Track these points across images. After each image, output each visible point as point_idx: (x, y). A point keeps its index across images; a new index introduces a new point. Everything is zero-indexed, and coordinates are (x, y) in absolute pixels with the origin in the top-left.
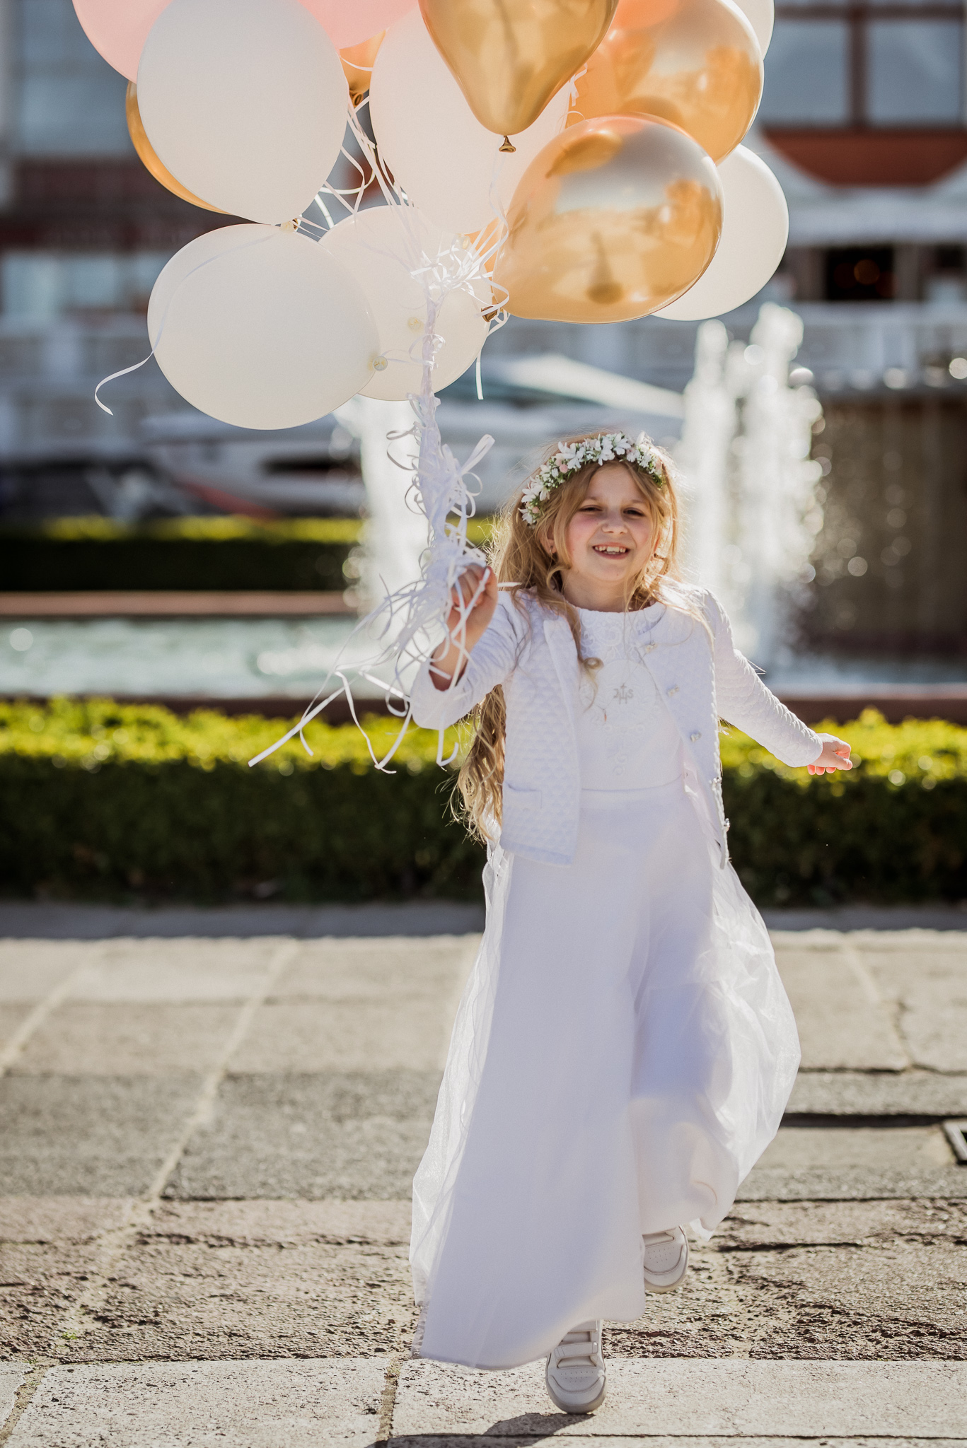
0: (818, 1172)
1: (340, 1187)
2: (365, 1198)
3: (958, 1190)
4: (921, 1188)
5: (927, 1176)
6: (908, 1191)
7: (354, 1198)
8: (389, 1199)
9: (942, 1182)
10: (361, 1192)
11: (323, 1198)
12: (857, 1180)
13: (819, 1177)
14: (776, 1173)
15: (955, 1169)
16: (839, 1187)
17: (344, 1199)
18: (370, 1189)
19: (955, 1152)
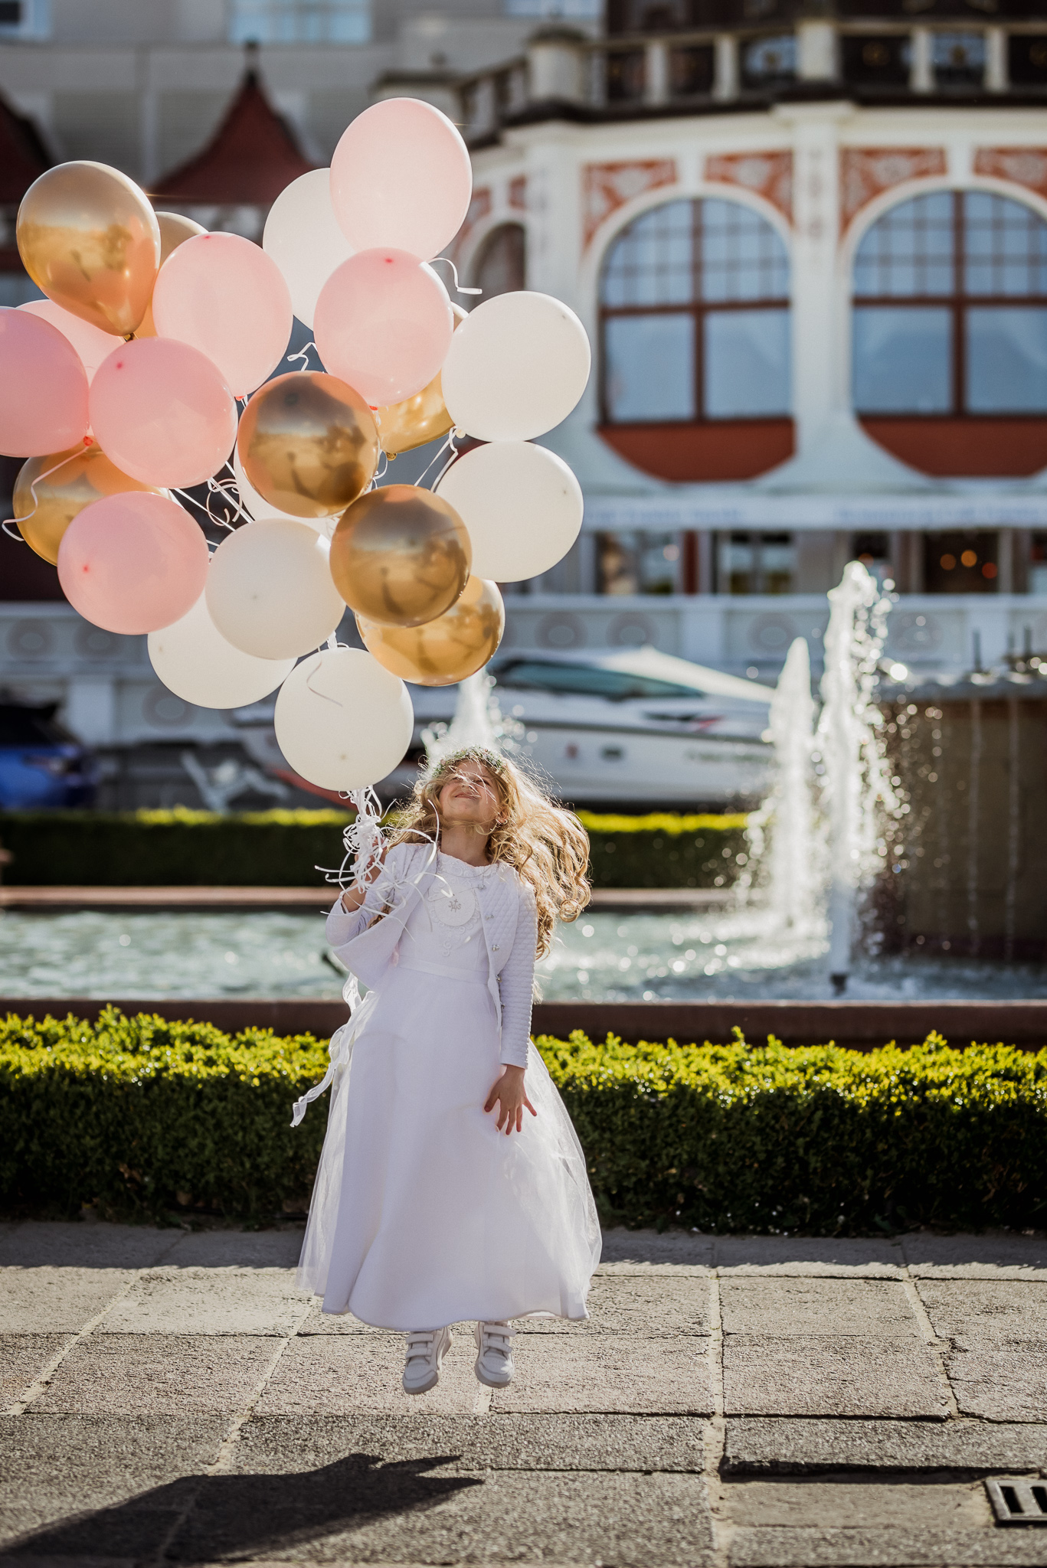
0: (852, 1532)
1: (353, 1547)
2: (377, 1561)
3: (994, 1557)
4: (955, 1553)
5: (963, 1539)
6: (941, 1556)
7: (366, 1560)
8: (402, 1562)
9: (977, 1547)
10: (373, 1552)
11: (333, 1560)
12: (889, 1544)
13: (851, 1538)
14: (807, 1533)
15: (994, 1530)
16: (870, 1551)
17: (355, 1561)
18: (384, 1550)
19: (994, 1512)
